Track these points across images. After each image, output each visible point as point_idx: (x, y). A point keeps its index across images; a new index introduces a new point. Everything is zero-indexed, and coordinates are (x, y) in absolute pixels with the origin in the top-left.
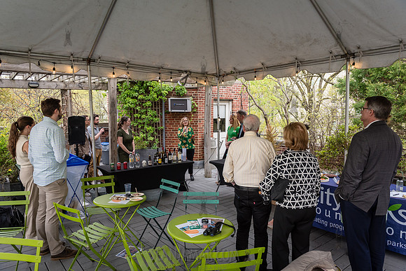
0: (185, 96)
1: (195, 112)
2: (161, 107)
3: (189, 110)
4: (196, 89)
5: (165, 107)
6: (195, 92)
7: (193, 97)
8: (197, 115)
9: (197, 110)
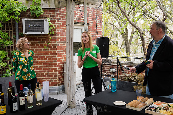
0: (40, 16)
1: (52, 35)
2: (15, 29)
3: (46, 31)
4: (53, 9)
5: (19, 29)
6: (52, 12)
7: (50, 19)
8: (55, 38)
9: (55, 33)
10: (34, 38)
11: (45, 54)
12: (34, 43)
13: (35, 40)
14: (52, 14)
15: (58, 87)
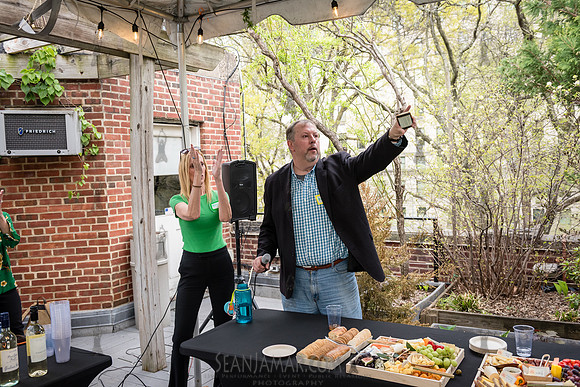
0: (54, 103)
1: (91, 157)
3: (74, 146)
4: (94, 83)
6: (89, 91)
7: (85, 109)
8: (101, 165)
9: (101, 150)
10: (37, 167)
11: (72, 215)
12: (37, 181)
13: (40, 174)
14: (89, 97)
15: (113, 312)
